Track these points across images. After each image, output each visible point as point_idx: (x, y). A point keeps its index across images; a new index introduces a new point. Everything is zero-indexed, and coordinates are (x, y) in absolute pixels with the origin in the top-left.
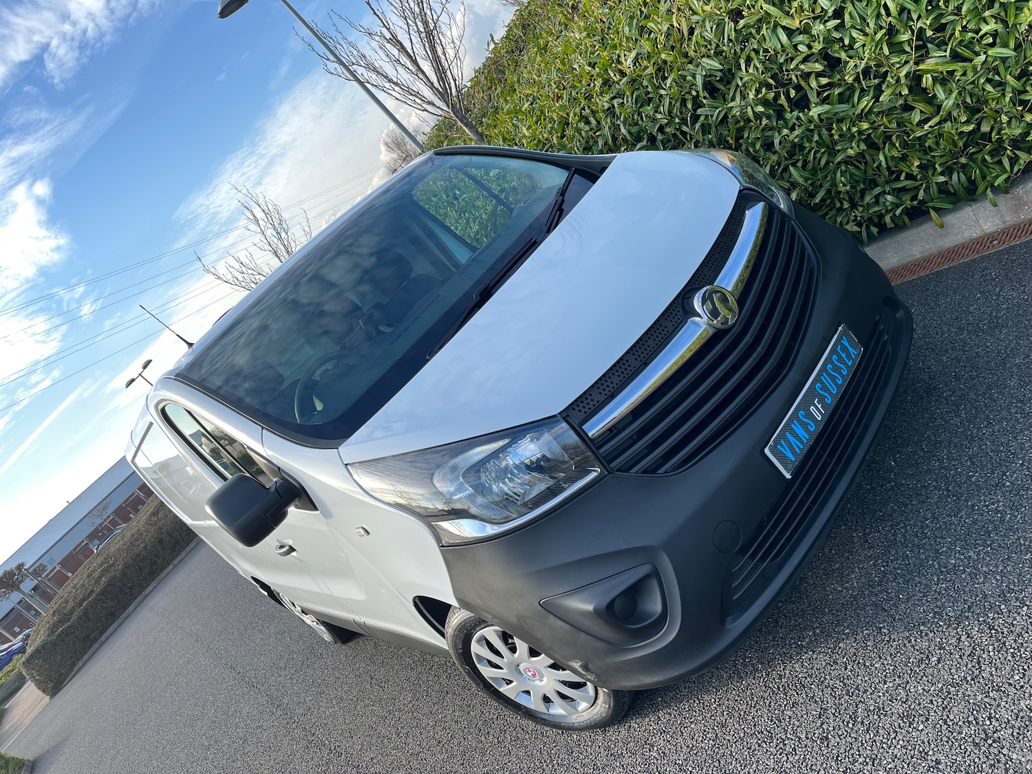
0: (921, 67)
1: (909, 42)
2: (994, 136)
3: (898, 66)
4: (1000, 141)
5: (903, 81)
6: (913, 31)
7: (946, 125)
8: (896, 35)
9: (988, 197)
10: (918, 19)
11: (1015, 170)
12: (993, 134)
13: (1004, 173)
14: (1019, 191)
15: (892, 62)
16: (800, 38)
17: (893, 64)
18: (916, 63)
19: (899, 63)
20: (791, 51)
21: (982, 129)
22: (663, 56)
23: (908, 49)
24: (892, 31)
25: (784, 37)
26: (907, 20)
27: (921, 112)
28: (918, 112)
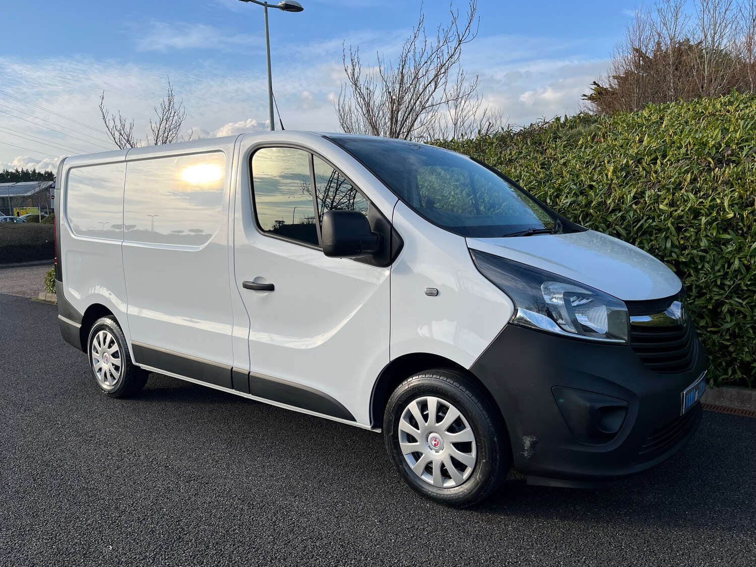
0: (726, 301)
1: (729, 286)
2: (734, 355)
3: (716, 293)
4: (735, 359)
5: (713, 301)
6: (734, 283)
7: (714, 336)
8: (725, 279)
9: (710, 382)
10: (739, 280)
11: (732, 378)
12: (733, 355)
13: (725, 375)
14: (724, 389)
15: (714, 290)
16: (676, 250)
17: (713, 291)
18: (726, 298)
19: (718, 292)
20: (668, 252)
21: (730, 348)
22: (591, 211)
23: (727, 289)
24: (725, 276)
25: (669, 245)
26: (734, 277)
27: (707, 322)
28: (705, 321)
